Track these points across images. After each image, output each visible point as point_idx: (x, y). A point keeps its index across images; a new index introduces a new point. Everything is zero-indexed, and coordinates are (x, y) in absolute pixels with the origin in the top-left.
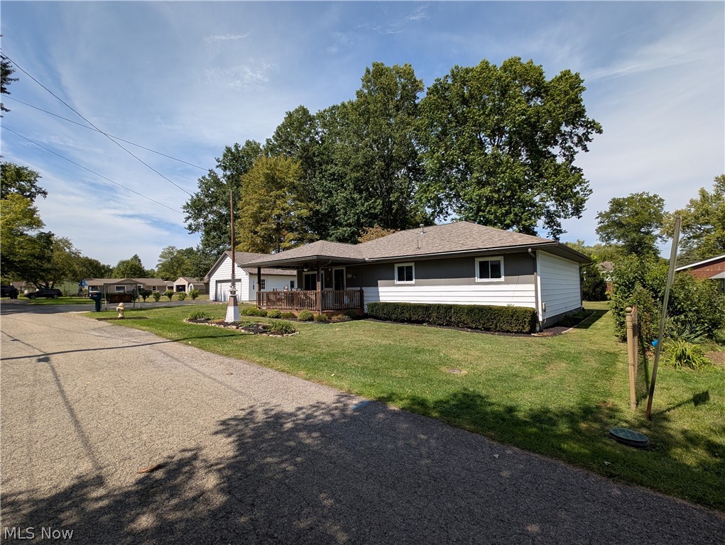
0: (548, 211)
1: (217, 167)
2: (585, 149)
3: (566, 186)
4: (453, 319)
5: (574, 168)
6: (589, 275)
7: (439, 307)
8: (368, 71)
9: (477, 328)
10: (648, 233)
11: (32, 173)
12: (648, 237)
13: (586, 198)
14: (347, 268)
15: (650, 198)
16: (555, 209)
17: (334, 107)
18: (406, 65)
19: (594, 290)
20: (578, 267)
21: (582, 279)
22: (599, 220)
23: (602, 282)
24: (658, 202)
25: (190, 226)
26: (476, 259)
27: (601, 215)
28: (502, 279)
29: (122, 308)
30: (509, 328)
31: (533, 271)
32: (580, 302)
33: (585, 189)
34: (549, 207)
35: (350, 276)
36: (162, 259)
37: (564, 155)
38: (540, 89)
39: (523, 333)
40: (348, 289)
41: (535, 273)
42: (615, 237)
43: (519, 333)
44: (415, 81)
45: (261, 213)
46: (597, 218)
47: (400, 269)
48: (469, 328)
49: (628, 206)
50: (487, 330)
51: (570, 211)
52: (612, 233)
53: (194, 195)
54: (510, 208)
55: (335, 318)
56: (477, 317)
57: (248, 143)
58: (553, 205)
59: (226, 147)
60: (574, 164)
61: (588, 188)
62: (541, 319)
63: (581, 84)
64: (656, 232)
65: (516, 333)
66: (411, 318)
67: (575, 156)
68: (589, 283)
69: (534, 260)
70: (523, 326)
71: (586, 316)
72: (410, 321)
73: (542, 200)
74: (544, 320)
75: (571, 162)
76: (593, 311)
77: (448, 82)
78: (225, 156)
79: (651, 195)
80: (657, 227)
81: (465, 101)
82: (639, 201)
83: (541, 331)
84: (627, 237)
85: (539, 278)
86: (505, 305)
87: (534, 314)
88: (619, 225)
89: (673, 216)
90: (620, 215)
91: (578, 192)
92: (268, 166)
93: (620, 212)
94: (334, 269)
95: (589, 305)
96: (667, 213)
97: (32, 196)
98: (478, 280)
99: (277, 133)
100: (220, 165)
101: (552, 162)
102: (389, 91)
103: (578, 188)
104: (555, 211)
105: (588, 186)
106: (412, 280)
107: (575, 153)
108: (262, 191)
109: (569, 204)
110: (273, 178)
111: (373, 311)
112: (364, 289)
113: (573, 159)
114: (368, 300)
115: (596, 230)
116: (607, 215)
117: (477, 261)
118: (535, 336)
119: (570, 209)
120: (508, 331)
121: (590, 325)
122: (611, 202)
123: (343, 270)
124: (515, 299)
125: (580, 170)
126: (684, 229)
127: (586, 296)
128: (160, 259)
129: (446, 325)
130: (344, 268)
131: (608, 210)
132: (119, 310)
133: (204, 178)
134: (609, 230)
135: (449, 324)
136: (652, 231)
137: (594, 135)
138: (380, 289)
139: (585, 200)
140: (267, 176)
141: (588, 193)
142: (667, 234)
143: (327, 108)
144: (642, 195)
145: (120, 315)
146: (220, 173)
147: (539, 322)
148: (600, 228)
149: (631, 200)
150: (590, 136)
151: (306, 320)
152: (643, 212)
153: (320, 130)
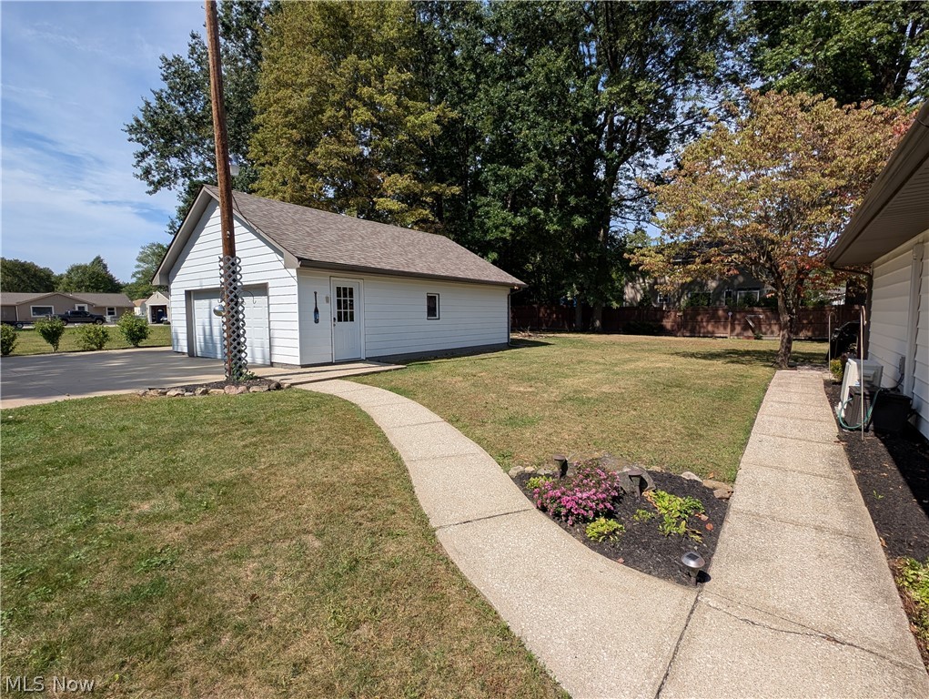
36: (142, 264)
53: (151, 98)
128: (137, 263)
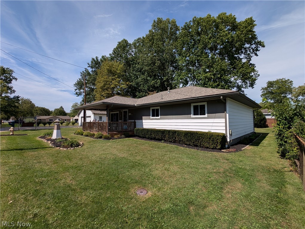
0: (238, 85)
1: (88, 67)
2: (256, 55)
3: (247, 73)
4: (177, 139)
5: (251, 64)
6: (258, 115)
7: (169, 131)
8: (155, 21)
9: (190, 145)
10: (285, 97)
11: (11, 71)
12: (285, 98)
13: (257, 78)
14: (129, 110)
15: (286, 81)
16: (241, 84)
17: (139, 38)
18: (173, 19)
19: (260, 123)
20: (252, 110)
21: (254, 117)
22: (262, 91)
23: (265, 119)
24: (290, 82)
25: (77, 93)
26: (192, 104)
27: (263, 88)
28: (206, 115)
29: (12, 130)
30: (208, 146)
31: (224, 110)
32: (253, 128)
33: (256, 74)
34: (238, 83)
35: (130, 114)
37: (246, 58)
38: (235, 26)
39: (217, 149)
40: (129, 121)
41: (225, 112)
42: (270, 99)
43: (214, 149)
44: (177, 26)
45: (105, 86)
46: (261, 90)
47: (153, 110)
48: (186, 144)
49: (276, 84)
50: (196, 146)
51: (248, 85)
52: (268, 97)
53: (78, 79)
54: (219, 83)
55: (116, 137)
56: (189, 138)
57: (103, 57)
58: (240, 82)
59: (92, 58)
60: (251, 62)
61: (258, 74)
62: (228, 140)
63: (254, 23)
64: (289, 96)
65: (212, 149)
66: (155, 138)
67: (252, 59)
68: (257, 119)
69: (225, 104)
70: (217, 145)
71: (257, 137)
72: (155, 139)
73: (235, 79)
74: (230, 141)
75: (249, 61)
76: (260, 133)
77: (191, 24)
78: (92, 62)
79: (286, 79)
80: (289, 94)
81: (199, 34)
82: (281, 82)
83: (228, 148)
84: (275, 98)
85: (227, 115)
86: (207, 131)
87: (224, 137)
88: (272, 93)
89: (298, 88)
90: (272, 88)
91: (252, 76)
92: (109, 65)
93: (272, 87)
94: (123, 111)
95: (258, 130)
96: (295, 87)
97: (11, 80)
98: (192, 116)
99: (114, 51)
100: (89, 66)
101: (240, 61)
102: (164, 30)
103: (253, 74)
104: (241, 85)
105: (257, 73)
106: (159, 116)
107: (252, 57)
108: (105, 77)
109: (248, 82)
110: (111, 71)
111: (137, 133)
112: (136, 121)
113: (250, 60)
114: (138, 127)
115: (261, 95)
116: (266, 89)
117: (192, 105)
118: (223, 152)
119: (249, 84)
120: (207, 148)
121: (259, 143)
122: (268, 83)
123: (127, 111)
124: (213, 128)
125: (254, 65)
126: (303, 95)
127: (256, 125)
128: (72, 108)
129: (173, 142)
130: (127, 110)
131: (266, 86)
132: (10, 131)
133: (83, 72)
134: (267, 95)
135: (175, 142)
136: (287, 96)
137: (260, 48)
138: (144, 121)
139: (256, 80)
140: (108, 70)
141: (257, 76)
142: (295, 97)
143: (136, 39)
144: (282, 79)
145: (11, 133)
146: (90, 70)
147: (227, 142)
148: (262, 94)
149: (277, 82)
150: (259, 49)
151: (98, 138)
152: (283, 87)
153: (134, 50)
